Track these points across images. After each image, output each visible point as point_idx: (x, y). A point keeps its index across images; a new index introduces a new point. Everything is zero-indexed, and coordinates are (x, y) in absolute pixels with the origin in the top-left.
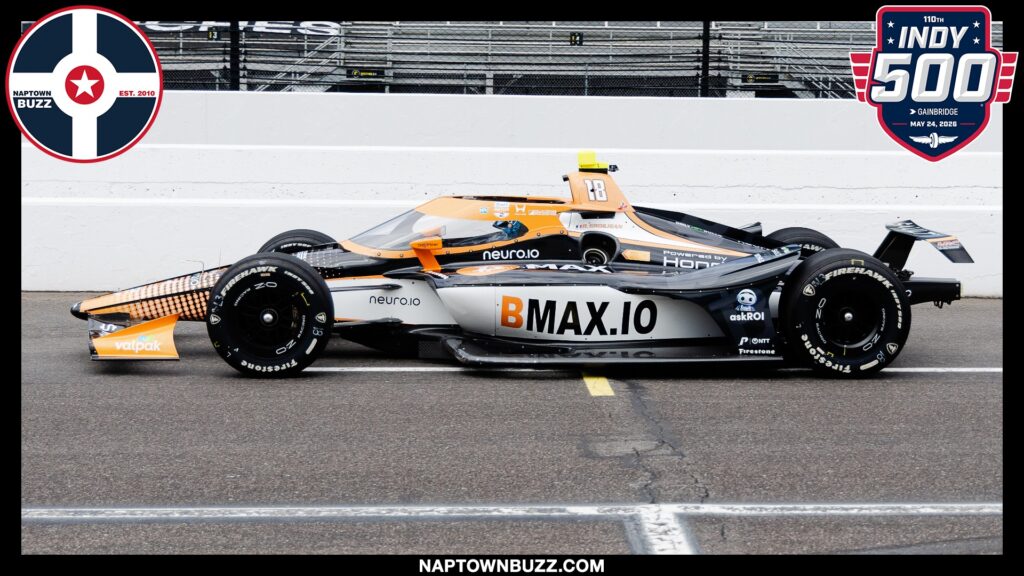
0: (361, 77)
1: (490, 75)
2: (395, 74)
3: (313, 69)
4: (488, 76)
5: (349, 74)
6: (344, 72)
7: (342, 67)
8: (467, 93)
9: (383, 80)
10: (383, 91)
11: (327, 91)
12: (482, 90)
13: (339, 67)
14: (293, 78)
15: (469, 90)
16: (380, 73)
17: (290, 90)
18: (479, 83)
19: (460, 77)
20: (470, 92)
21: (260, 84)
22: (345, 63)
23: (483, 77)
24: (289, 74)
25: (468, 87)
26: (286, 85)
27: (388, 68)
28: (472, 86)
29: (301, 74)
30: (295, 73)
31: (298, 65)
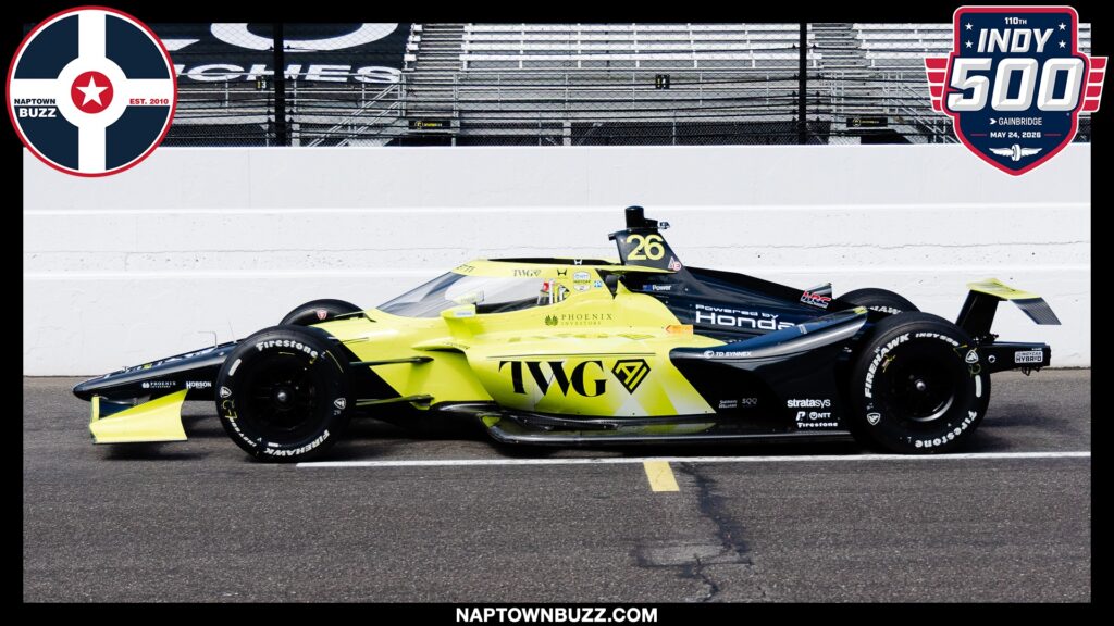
0: (424, 128)
1: (567, 124)
2: (462, 124)
3: (370, 121)
4: (565, 125)
5: (412, 125)
6: (406, 122)
7: (405, 118)
8: (543, 144)
9: (449, 131)
10: (449, 144)
11: (387, 145)
12: (559, 140)
13: (401, 118)
14: (349, 131)
15: (545, 141)
16: (446, 123)
17: (347, 145)
18: (556, 132)
19: (534, 126)
20: (545, 143)
21: (314, 138)
22: (407, 113)
23: (560, 126)
24: (345, 126)
25: (543, 137)
26: (341, 139)
27: (453, 118)
28: (549, 136)
29: (359, 126)
30: (352, 126)
31: (356, 116)
